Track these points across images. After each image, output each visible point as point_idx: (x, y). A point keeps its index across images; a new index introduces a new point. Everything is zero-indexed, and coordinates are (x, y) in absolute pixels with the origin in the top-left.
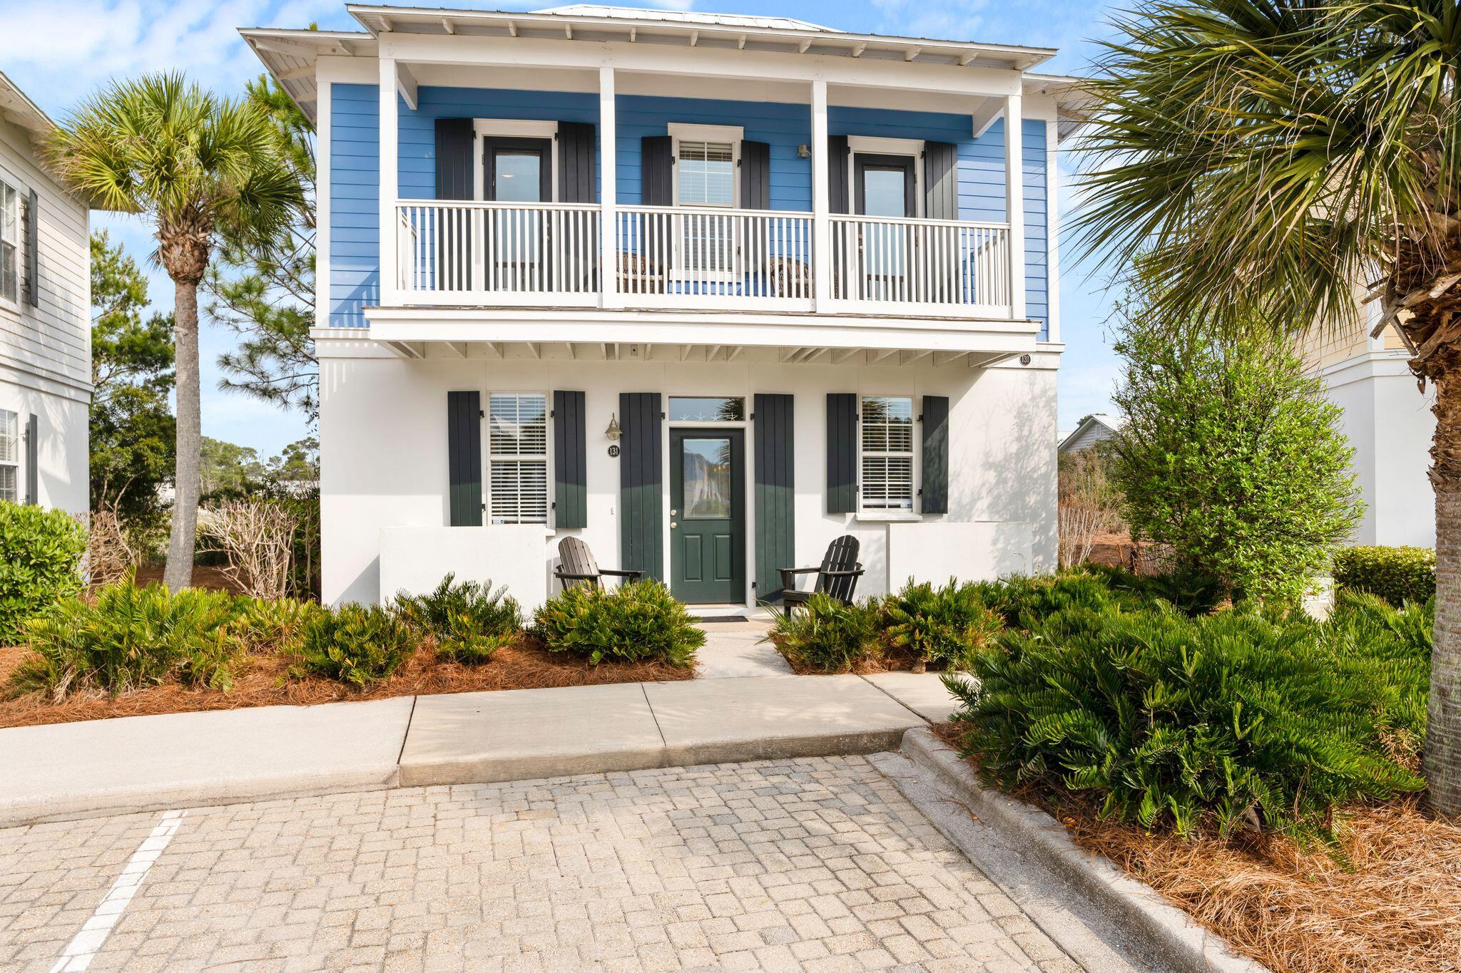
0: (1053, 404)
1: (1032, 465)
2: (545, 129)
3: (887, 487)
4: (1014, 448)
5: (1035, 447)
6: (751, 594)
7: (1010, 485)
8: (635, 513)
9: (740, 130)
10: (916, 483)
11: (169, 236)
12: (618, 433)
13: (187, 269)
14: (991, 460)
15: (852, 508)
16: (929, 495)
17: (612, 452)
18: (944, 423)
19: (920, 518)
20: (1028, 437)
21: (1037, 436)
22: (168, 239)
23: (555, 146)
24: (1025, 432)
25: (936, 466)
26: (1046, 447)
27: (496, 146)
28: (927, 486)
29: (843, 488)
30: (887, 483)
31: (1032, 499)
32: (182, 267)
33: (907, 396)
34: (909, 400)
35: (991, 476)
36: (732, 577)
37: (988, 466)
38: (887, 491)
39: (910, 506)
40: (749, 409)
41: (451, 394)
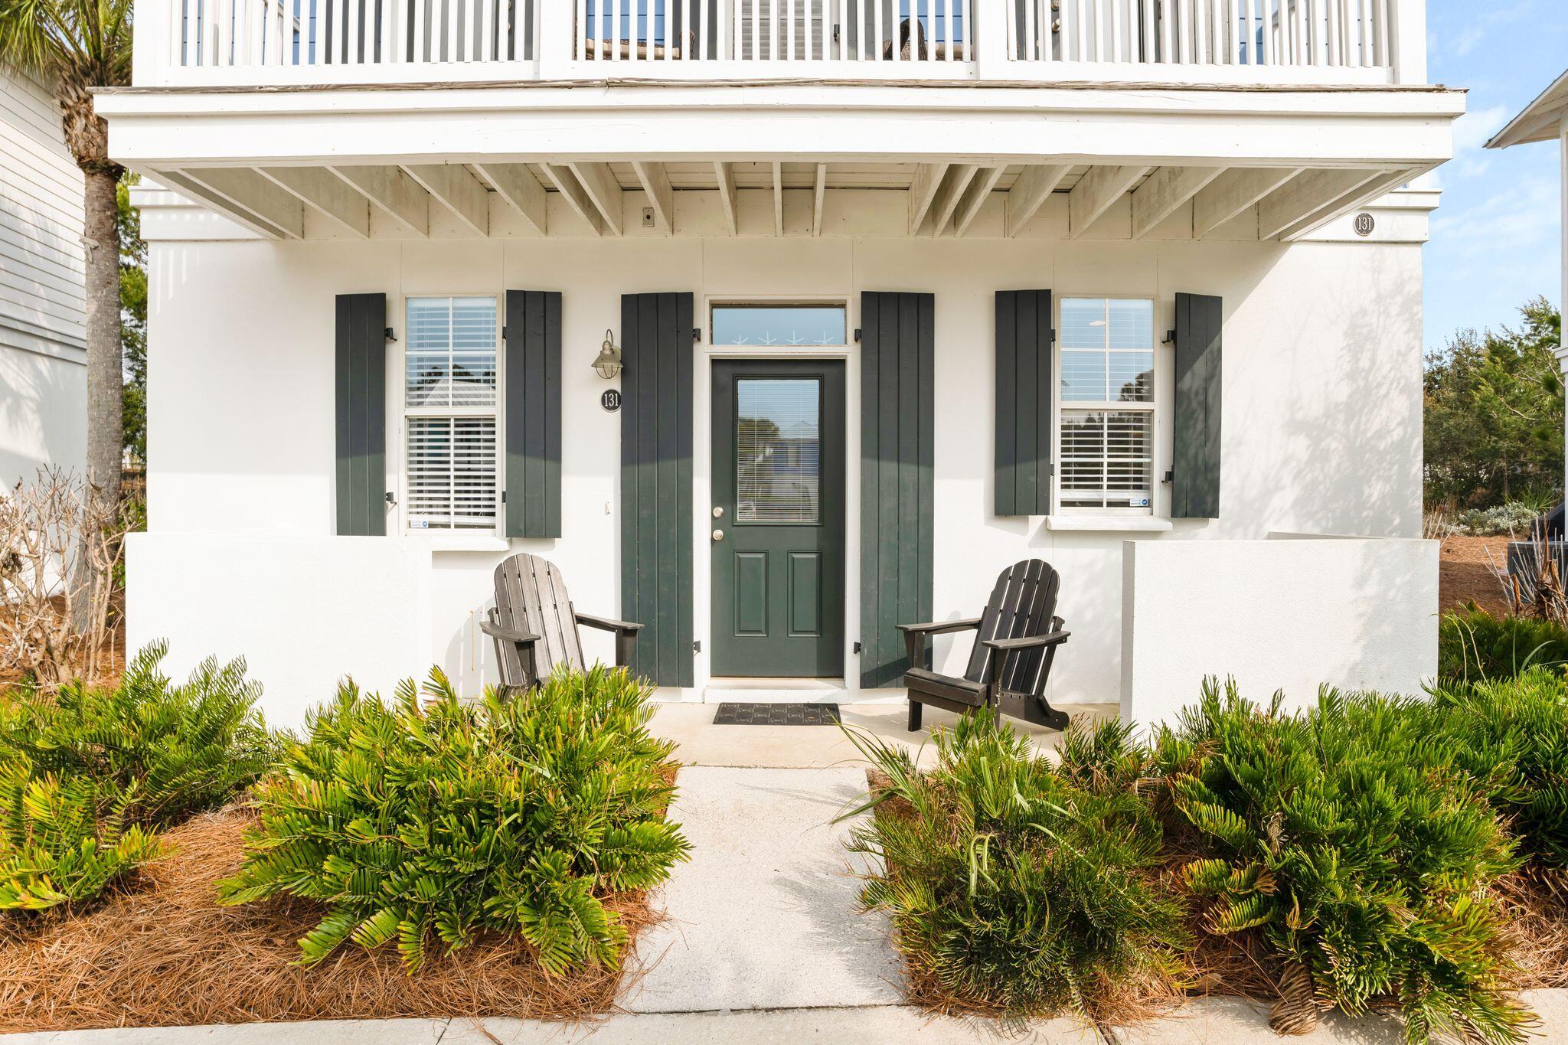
0: (1416, 309)
1: (1376, 424)
3: (1105, 468)
4: (1342, 393)
5: (1383, 391)
6: (852, 664)
7: (1334, 463)
8: (644, 513)
10: (1159, 459)
11: (70, 103)
12: (617, 367)
14: (1300, 416)
15: (1041, 506)
16: (1187, 482)
17: (609, 400)
18: (1214, 345)
19: (1167, 525)
20: (1370, 370)
21: (1384, 371)
22: (70, 107)
24: (1364, 363)
25: (1200, 426)
26: (1402, 391)
28: (1183, 463)
29: (1025, 469)
30: (1106, 460)
31: (1375, 491)
33: (1146, 297)
34: (1146, 305)
35: (1300, 446)
36: (820, 629)
37: (1295, 427)
38: (1105, 476)
39: (1148, 504)
40: (853, 321)
41: (340, 300)
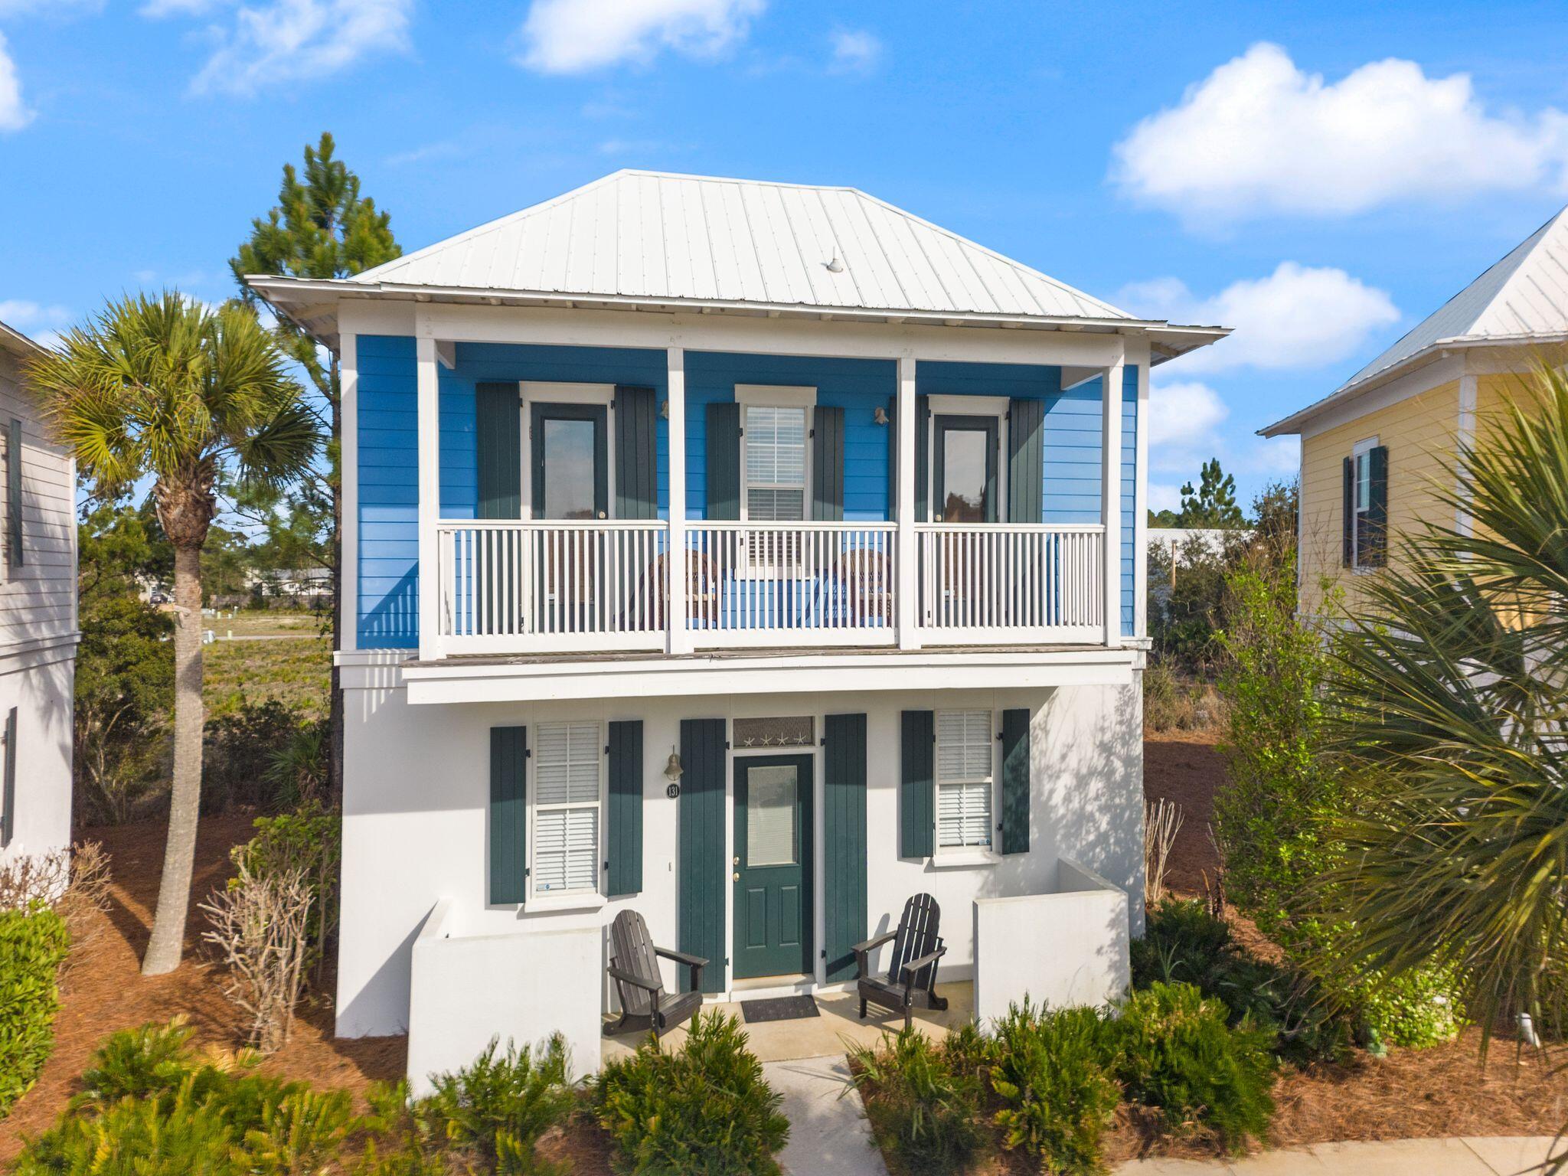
2: (600, 394)
3: (965, 821)
6: (819, 965)
8: (695, 871)
9: (814, 390)
10: (995, 814)
12: (678, 769)
13: (189, 532)
15: (929, 850)
17: (671, 792)
19: (1000, 859)
23: (611, 414)
25: (1018, 793)
27: (544, 412)
29: (919, 827)
30: (965, 815)
32: (183, 530)
36: (800, 941)
38: (965, 825)
39: (989, 843)
40: (819, 732)
41: (494, 731)
